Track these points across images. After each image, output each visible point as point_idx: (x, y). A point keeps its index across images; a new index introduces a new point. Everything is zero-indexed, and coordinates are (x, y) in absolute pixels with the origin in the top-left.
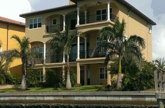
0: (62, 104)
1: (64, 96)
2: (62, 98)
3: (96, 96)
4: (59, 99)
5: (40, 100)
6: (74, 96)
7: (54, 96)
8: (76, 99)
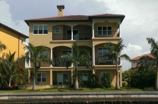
0: (121, 101)
1: (122, 94)
2: (121, 96)
3: (148, 94)
4: (118, 97)
5: (102, 97)
6: (131, 94)
7: (114, 94)
8: (132, 96)
